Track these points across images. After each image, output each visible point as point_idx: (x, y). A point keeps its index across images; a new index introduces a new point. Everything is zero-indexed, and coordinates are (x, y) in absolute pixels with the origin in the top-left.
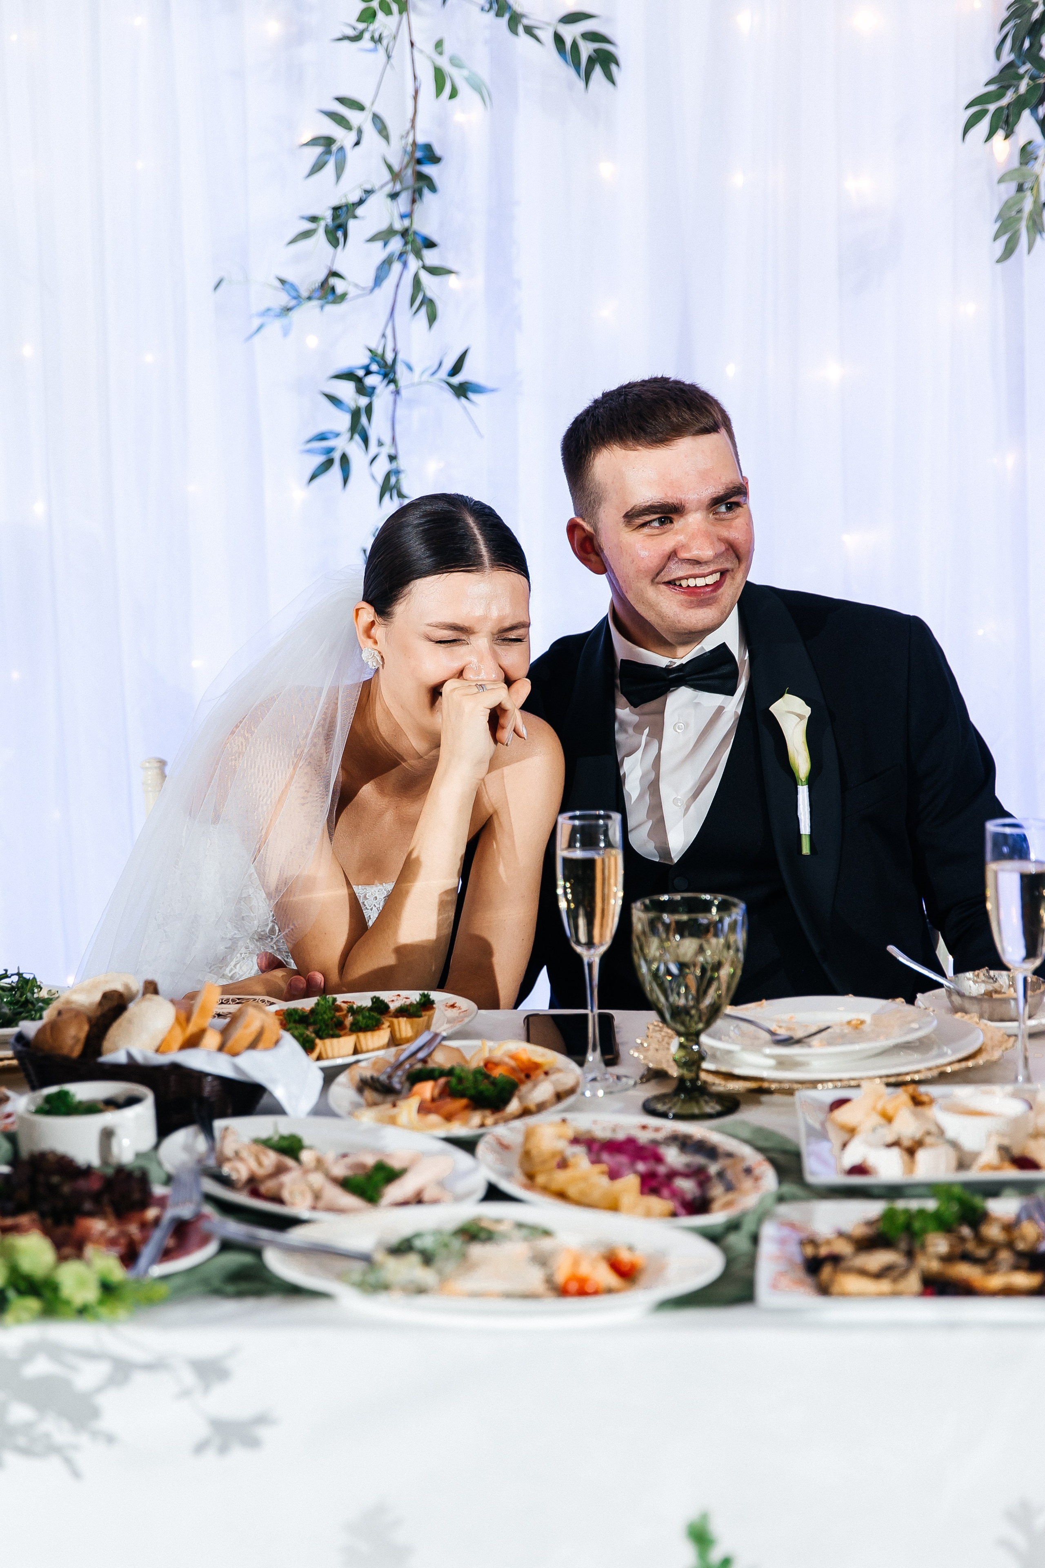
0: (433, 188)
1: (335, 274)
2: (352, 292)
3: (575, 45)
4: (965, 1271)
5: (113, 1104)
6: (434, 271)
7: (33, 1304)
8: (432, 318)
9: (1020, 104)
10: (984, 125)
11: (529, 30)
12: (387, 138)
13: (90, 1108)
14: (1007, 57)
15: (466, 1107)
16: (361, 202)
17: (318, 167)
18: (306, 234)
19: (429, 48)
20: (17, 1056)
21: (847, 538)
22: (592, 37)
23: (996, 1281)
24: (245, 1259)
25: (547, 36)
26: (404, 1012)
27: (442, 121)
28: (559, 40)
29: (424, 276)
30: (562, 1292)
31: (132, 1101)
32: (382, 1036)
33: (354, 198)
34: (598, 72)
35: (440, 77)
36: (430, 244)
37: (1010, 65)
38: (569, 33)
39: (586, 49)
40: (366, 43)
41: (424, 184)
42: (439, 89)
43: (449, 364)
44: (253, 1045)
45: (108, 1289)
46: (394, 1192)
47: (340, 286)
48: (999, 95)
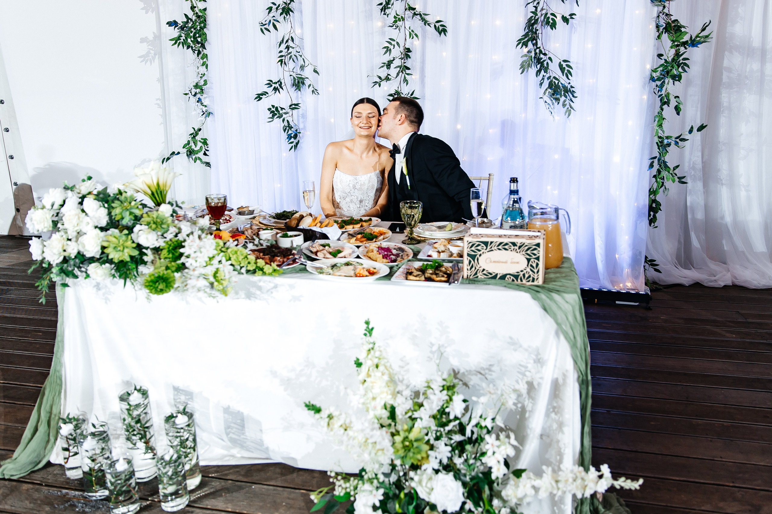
0: (410, 58)
1: (389, 75)
2: (392, 78)
3: (438, 27)
4: (434, 277)
5: (296, 236)
6: (408, 74)
7: (261, 272)
8: (407, 84)
9: (528, 41)
10: (521, 45)
11: (429, 24)
12: (399, 47)
13: (291, 236)
14: (527, 31)
15: (366, 240)
16: (394, 60)
17: (385, 53)
18: (383, 67)
19: (408, 29)
20: (285, 226)
21: (490, 131)
22: (442, 26)
23: (438, 279)
24: (303, 266)
25: (432, 26)
26: (365, 221)
27: (412, 44)
28: (435, 26)
29: (406, 75)
30: (356, 276)
31: (299, 235)
32: (359, 225)
33: (392, 59)
34: (443, 33)
35: (410, 34)
36: (409, 69)
37: (527, 32)
38: (437, 25)
39: (441, 28)
40: (394, 27)
41: (408, 56)
42: (410, 37)
43: (410, 94)
44: (326, 226)
45: (275, 270)
46: (340, 255)
47: (390, 77)
48: (524, 39)
